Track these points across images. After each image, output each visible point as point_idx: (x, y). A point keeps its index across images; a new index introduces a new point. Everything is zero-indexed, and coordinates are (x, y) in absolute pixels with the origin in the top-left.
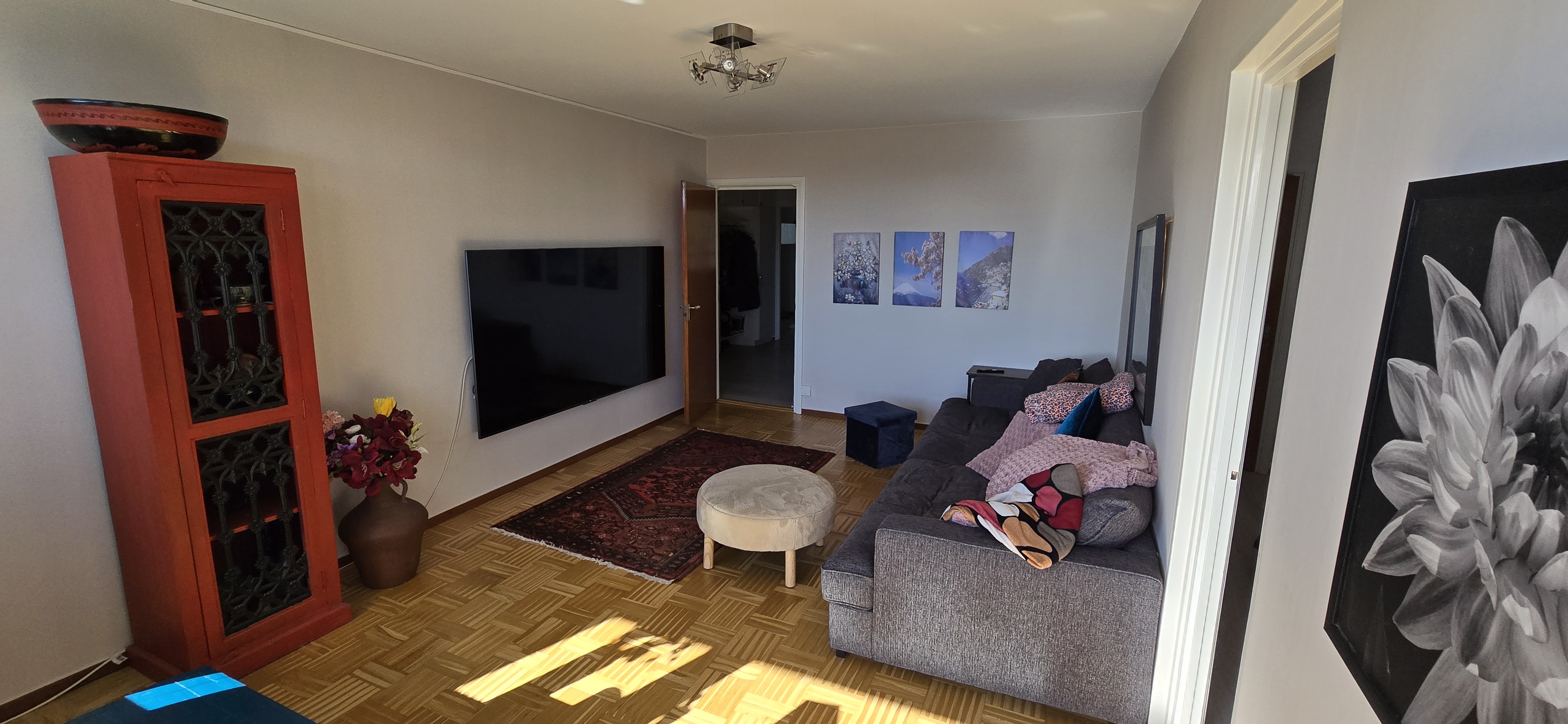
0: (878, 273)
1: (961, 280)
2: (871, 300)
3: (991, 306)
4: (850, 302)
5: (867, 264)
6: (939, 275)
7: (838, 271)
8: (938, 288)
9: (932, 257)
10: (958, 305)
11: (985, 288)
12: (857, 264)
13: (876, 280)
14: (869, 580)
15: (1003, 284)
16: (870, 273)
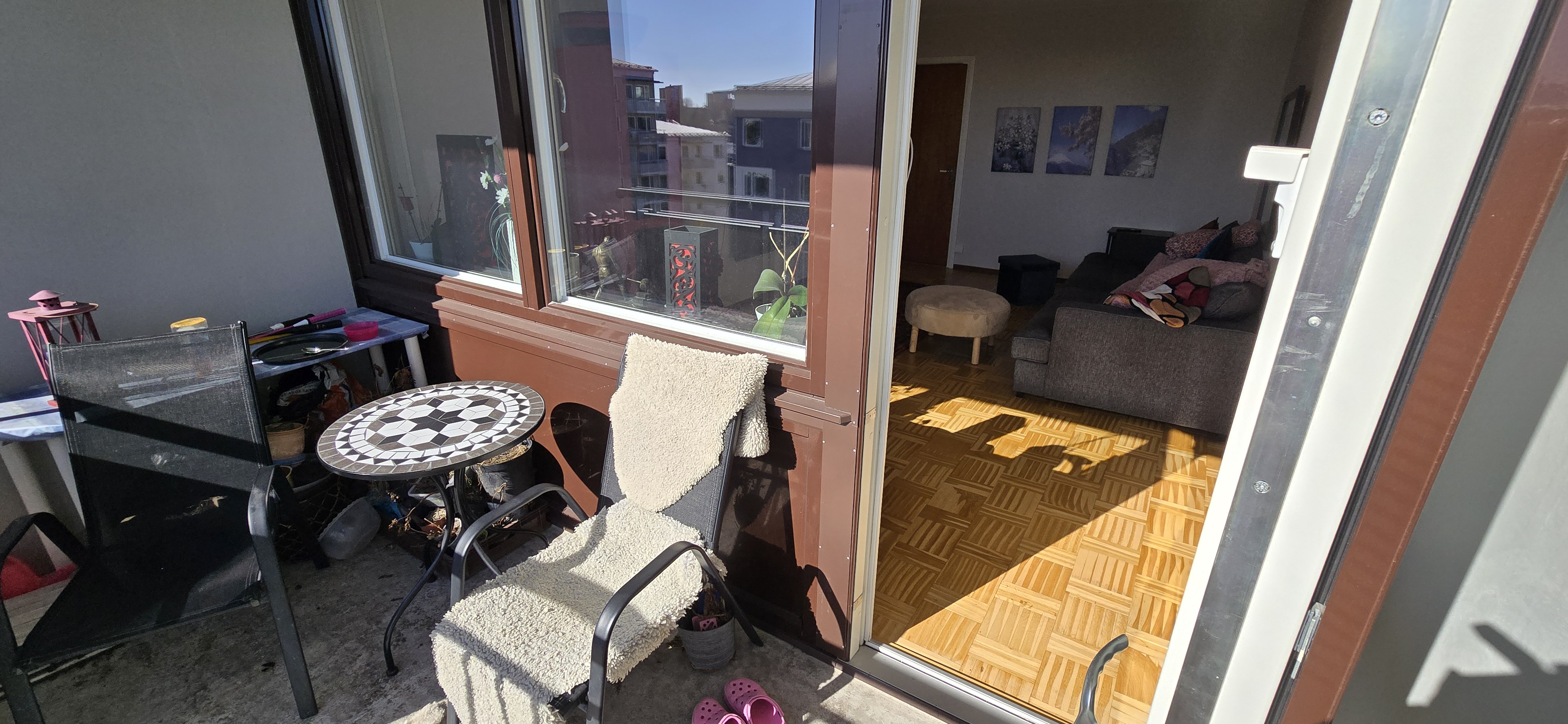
0: (1035, 144)
1: (1113, 151)
2: (1027, 169)
3: (1138, 174)
4: (1007, 171)
5: (1026, 136)
6: (1092, 147)
7: (998, 142)
8: (1090, 158)
9: (1088, 129)
10: (1107, 173)
11: (1134, 158)
12: (1017, 136)
13: (1033, 151)
14: (1048, 343)
15: (1151, 154)
16: (1027, 145)
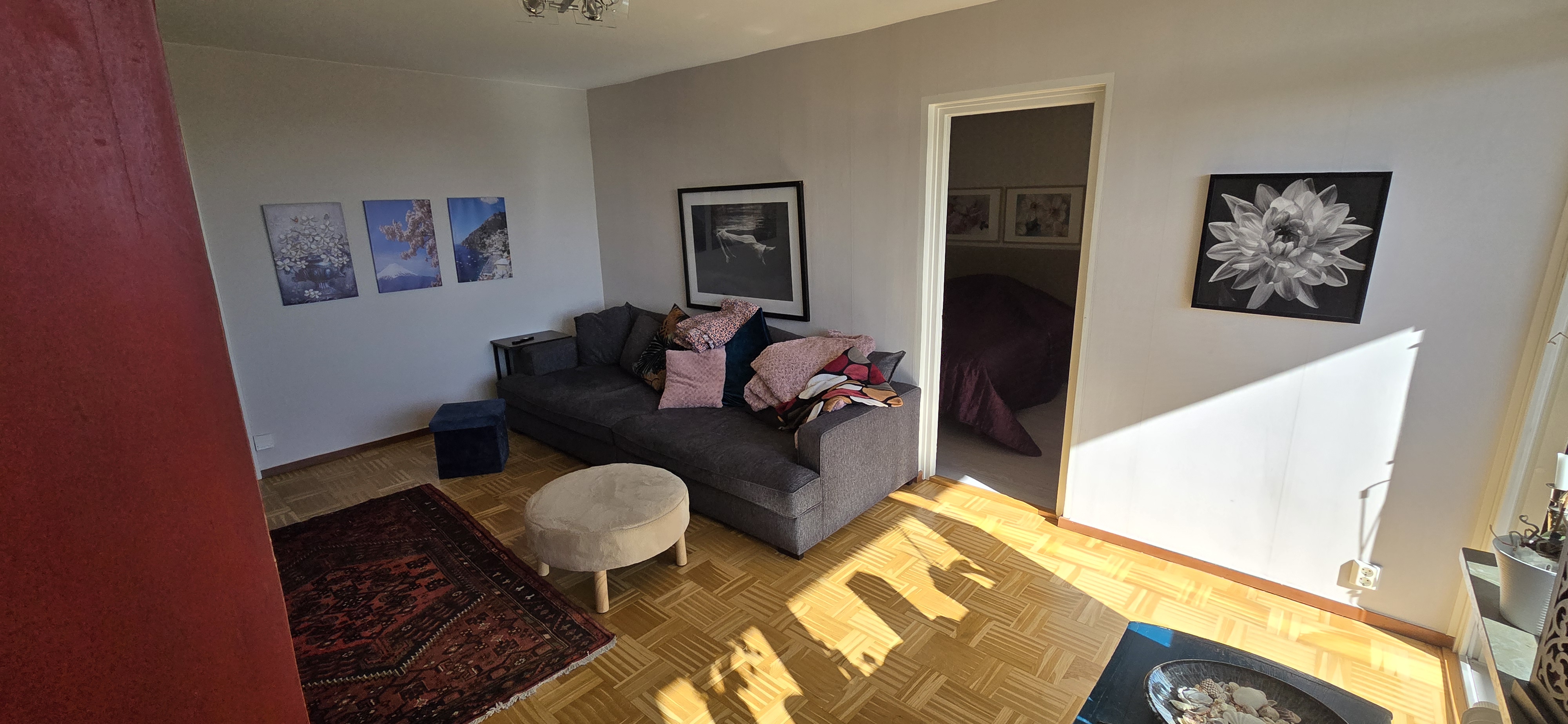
0: (349, 255)
1: (459, 253)
2: (347, 293)
3: (497, 276)
4: (312, 301)
5: (330, 245)
6: (433, 249)
7: (282, 260)
8: (434, 264)
9: (420, 230)
10: (460, 280)
11: (487, 258)
12: (313, 247)
13: (348, 265)
14: (819, 479)
15: (504, 252)
16: (338, 257)
